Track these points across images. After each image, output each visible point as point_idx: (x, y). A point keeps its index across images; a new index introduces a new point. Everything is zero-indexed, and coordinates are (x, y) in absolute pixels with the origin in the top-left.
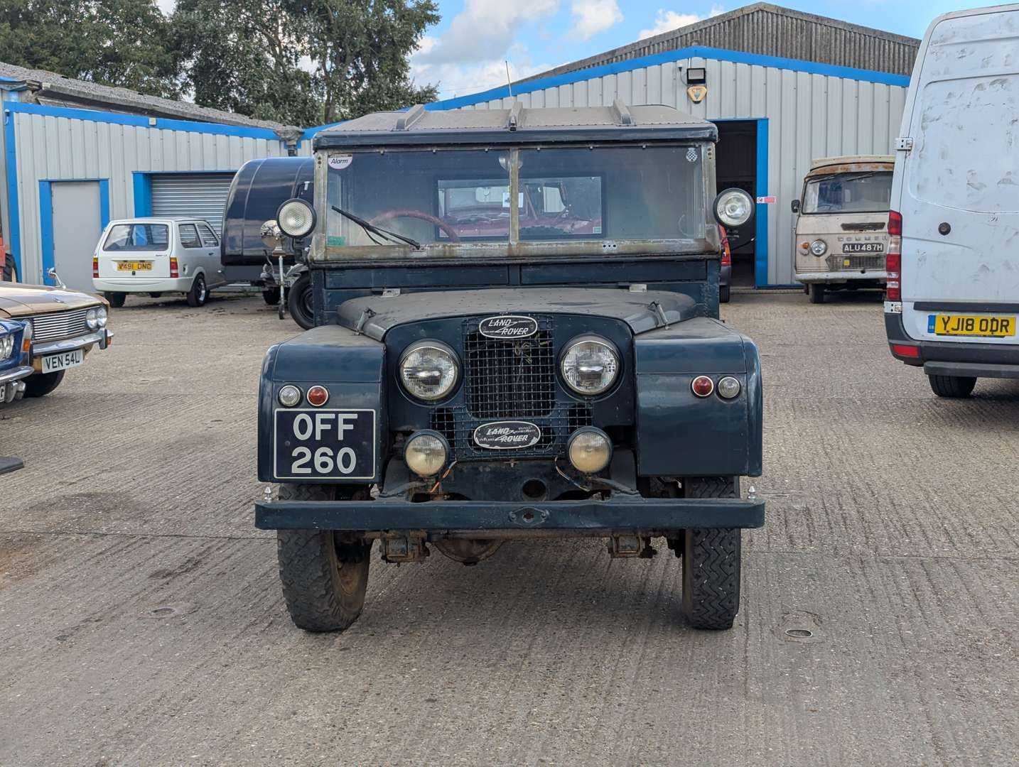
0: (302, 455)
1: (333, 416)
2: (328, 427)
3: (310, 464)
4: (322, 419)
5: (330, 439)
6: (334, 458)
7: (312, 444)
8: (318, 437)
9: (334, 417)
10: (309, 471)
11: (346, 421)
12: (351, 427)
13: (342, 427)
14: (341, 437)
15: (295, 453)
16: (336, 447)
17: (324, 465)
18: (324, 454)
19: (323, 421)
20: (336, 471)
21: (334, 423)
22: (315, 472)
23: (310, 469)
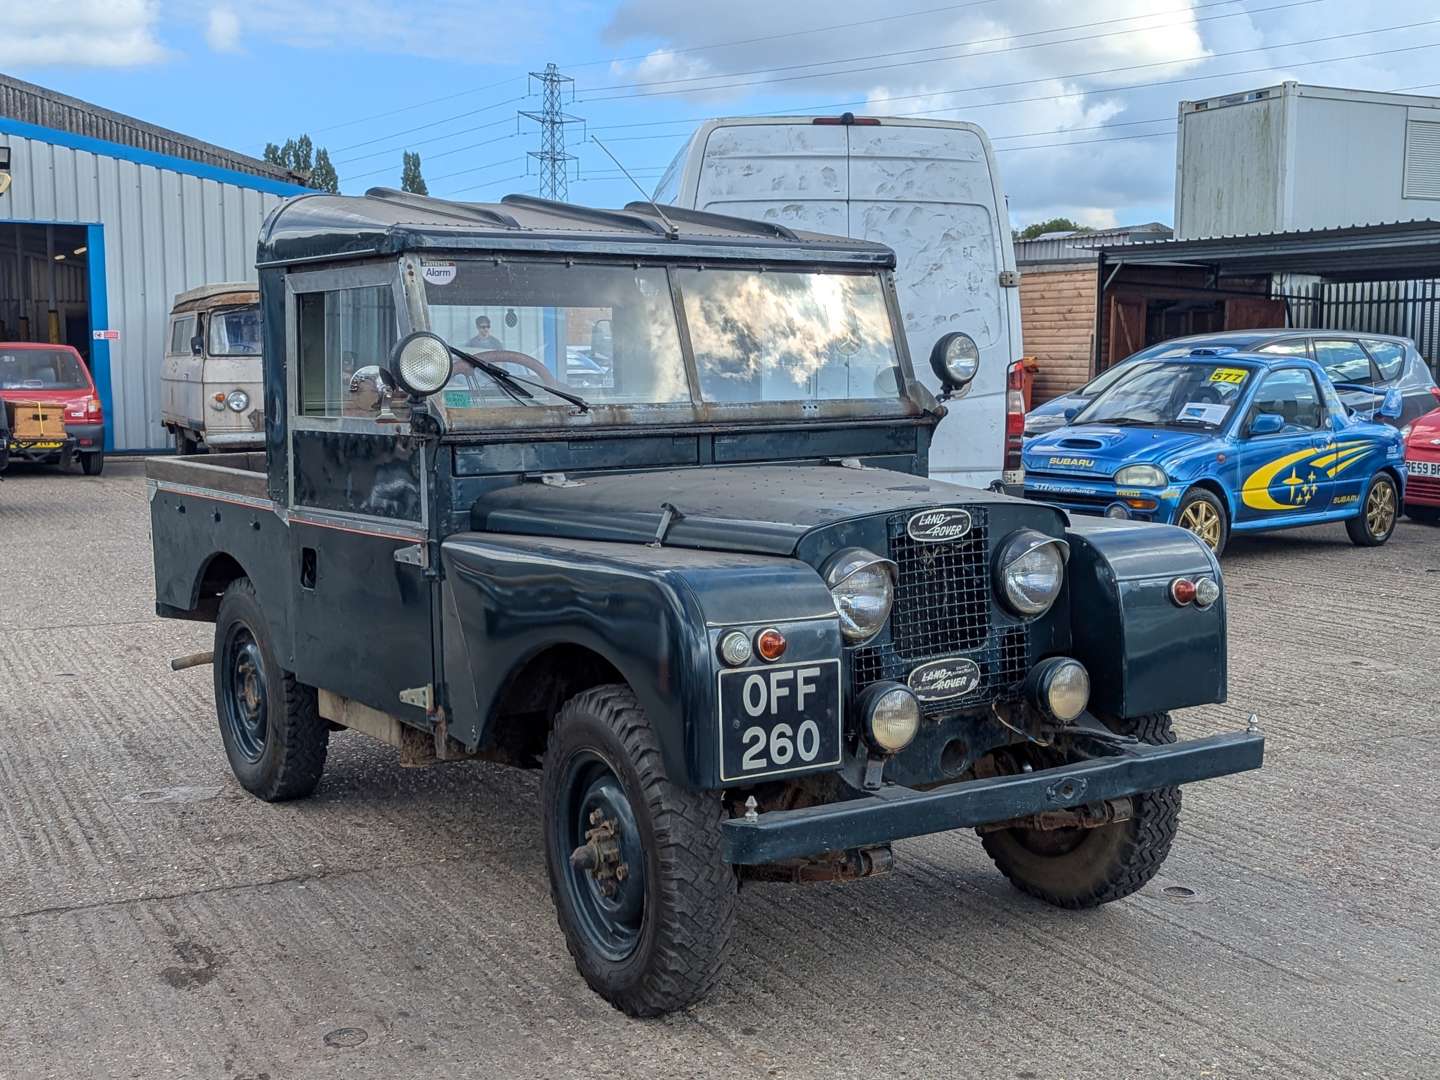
0: (755, 740)
1: (789, 675)
2: (785, 691)
3: (765, 753)
4: (778, 681)
5: (788, 712)
6: (793, 739)
7: (767, 721)
8: (774, 710)
9: (792, 676)
10: (763, 763)
11: (808, 681)
12: (812, 688)
13: (803, 689)
14: (801, 707)
15: (746, 739)
16: (795, 722)
17: (782, 751)
18: (782, 735)
19: (780, 684)
20: (796, 760)
21: (792, 684)
22: (772, 765)
23: (765, 760)
